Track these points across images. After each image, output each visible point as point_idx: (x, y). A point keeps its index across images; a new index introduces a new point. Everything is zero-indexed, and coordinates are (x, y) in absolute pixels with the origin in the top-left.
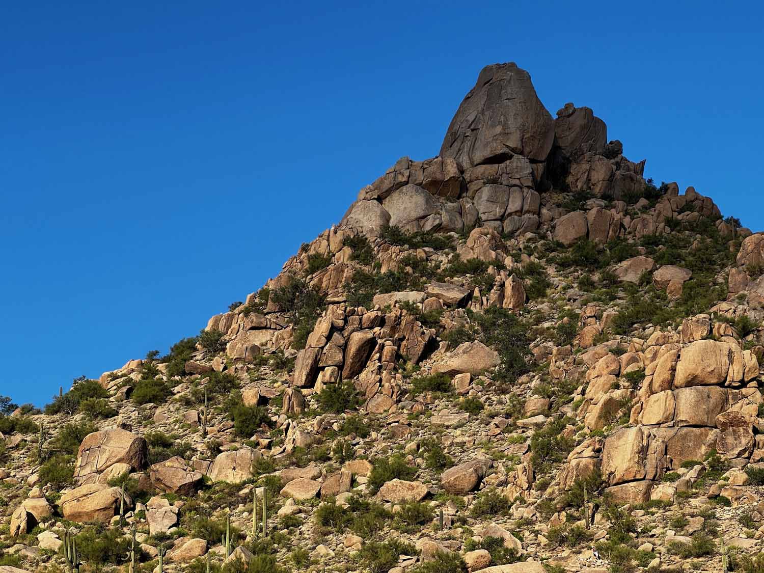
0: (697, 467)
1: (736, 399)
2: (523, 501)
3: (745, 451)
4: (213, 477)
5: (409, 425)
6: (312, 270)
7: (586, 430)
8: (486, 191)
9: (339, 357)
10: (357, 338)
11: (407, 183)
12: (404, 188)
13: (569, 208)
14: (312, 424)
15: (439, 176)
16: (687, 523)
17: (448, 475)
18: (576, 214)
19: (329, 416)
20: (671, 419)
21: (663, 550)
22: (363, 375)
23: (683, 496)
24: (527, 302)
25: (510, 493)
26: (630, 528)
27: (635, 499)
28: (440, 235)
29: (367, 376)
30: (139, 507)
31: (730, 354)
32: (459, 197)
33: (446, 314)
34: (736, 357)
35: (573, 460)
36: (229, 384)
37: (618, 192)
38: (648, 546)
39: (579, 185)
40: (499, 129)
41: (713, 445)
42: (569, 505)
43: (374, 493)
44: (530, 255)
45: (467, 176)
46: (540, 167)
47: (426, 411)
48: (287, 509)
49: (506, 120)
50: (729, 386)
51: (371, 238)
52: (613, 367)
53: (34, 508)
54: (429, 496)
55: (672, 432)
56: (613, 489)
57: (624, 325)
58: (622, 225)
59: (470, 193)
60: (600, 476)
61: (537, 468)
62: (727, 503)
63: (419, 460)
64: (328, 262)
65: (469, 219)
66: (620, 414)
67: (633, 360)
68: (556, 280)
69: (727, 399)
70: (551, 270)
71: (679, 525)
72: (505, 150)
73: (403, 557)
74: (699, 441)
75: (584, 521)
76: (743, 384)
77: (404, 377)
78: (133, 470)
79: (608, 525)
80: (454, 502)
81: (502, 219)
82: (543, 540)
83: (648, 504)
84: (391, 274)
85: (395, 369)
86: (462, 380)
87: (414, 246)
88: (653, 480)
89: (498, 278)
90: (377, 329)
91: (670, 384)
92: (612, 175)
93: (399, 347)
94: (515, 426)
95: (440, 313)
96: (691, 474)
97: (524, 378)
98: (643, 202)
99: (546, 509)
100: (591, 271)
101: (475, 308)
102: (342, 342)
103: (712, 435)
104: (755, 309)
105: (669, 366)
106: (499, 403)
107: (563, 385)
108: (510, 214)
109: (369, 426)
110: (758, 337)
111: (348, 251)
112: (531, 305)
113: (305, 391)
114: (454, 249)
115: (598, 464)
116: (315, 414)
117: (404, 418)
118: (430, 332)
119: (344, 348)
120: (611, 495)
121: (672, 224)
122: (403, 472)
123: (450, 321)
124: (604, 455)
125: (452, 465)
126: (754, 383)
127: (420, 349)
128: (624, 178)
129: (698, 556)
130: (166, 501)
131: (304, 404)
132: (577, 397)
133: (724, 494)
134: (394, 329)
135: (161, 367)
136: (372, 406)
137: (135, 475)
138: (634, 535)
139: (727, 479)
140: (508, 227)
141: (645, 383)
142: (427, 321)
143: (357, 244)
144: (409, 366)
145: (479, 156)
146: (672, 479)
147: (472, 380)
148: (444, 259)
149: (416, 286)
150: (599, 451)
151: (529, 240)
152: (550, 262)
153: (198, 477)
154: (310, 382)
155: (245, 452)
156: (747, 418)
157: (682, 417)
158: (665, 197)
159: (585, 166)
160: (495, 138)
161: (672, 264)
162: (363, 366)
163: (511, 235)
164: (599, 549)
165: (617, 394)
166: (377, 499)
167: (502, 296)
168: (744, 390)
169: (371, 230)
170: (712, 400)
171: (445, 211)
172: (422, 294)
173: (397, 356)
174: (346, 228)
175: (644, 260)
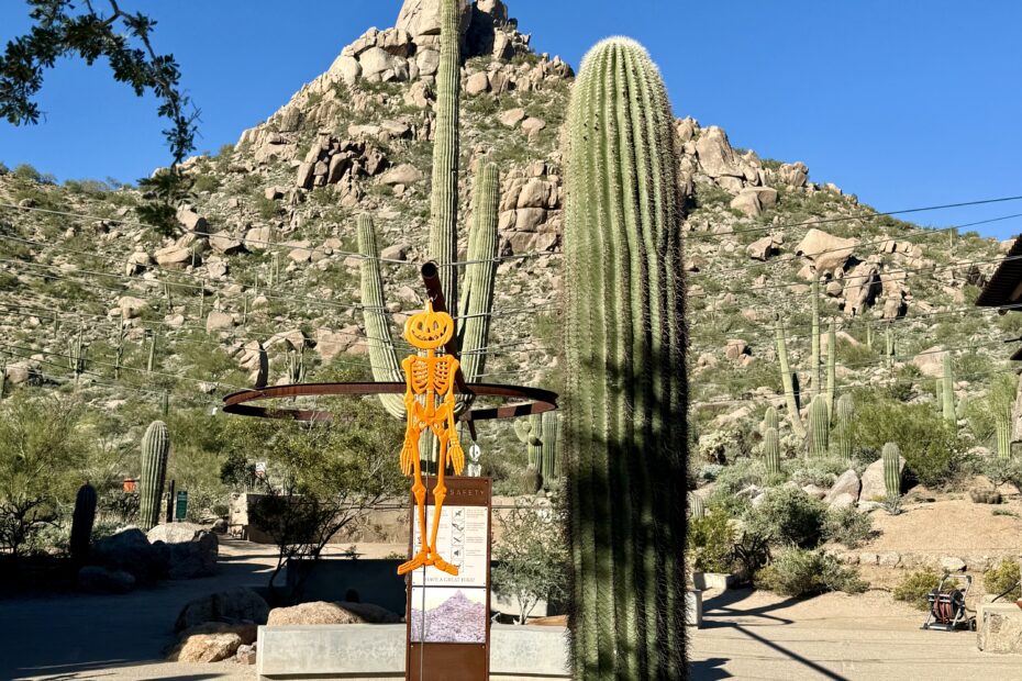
1: (552, 216)
6: (310, 104)
8: (426, 54)
9: (325, 170)
10: (336, 158)
11: (374, 46)
12: (371, 49)
13: (478, 69)
14: (308, 212)
15: (395, 43)
18: (482, 74)
19: (318, 207)
20: (513, 227)
22: (340, 183)
23: (514, 272)
28: (393, 84)
29: (343, 183)
30: (203, 260)
31: (550, 190)
32: (408, 57)
33: (393, 143)
34: (554, 191)
40: (435, 10)
41: (534, 243)
45: (414, 43)
47: (377, 207)
50: (547, 208)
51: (348, 84)
53: (141, 258)
55: (512, 234)
58: (510, 82)
59: (415, 55)
62: (537, 276)
64: (321, 99)
65: (412, 74)
69: (546, 216)
74: (527, 240)
76: (556, 207)
77: (365, 185)
78: (198, 238)
84: (360, 111)
85: (359, 179)
86: (399, 189)
87: (376, 92)
89: (426, 120)
90: (349, 153)
92: (509, 44)
93: (363, 166)
95: (389, 141)
100: (486, 116)
101: (411, 140)
102: (328, 160)
103: (534, 237)
105: (515, 195)
109: (342, 215)
111: (334, 92)
113: (304, 190)
114: (401, 95)
116: (309, 205)
118: (380, 155)
119: (328, 164)
123: (395, 148)
125: (388, 245)
127: (375, 167)
128: (516, 47)
130: (219, 259)
131: (302, 198)
133: (536, 271)
134: (360, 153)
136: (344, 202)
137: (199, 241)
139: (538, 263)
141: (501, 203)
142: (380, 147)
144: (368, 177)
145: (422, 29)
147: (406, 189)
148: (394, 103)
149: (375, 122)
153: (238, 244)
154: (307, 184)
155: (266, 229)
156: (554, 229)
157: (518, 226)
158: (540, 63)
161: (535, 116)
162: (340, 178)
166: (343, 265)
168: (556, 211)
169: (349, 78)
170: (537, 216)
171: (398, 66)
172: (379, 128)
173: (361, 171)
174: (334, 75)
175: (519, 111)
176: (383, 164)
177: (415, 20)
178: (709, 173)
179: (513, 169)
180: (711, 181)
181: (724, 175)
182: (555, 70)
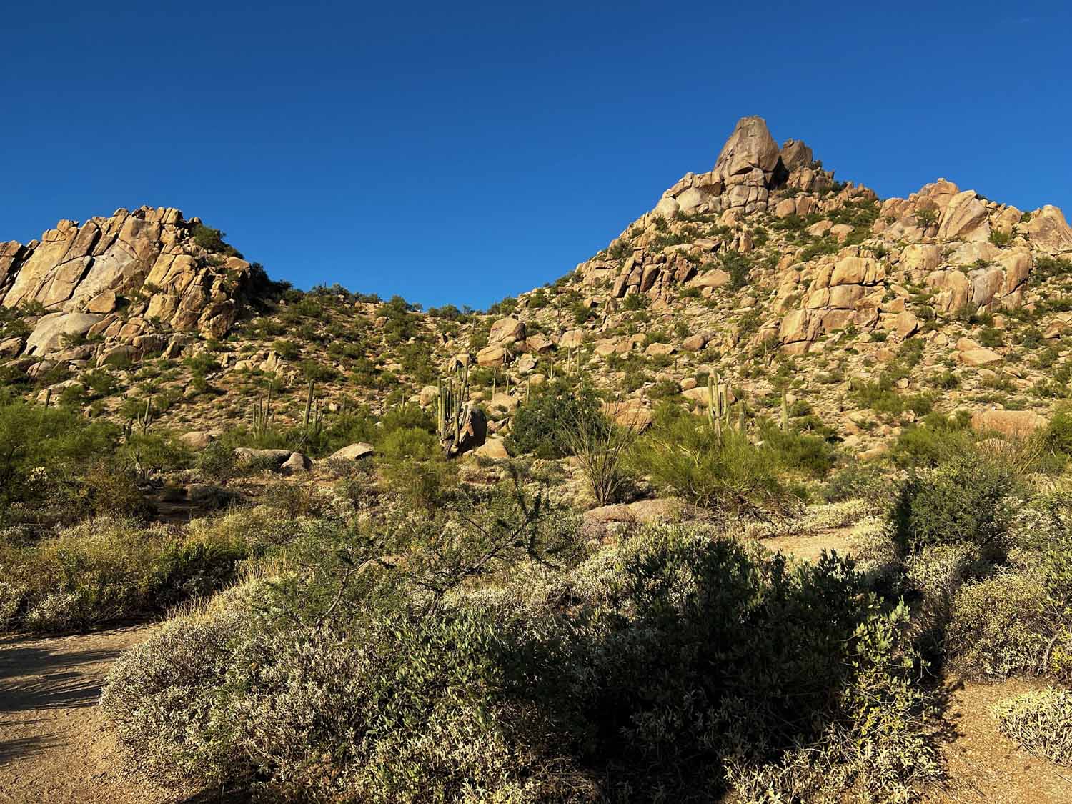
0: (840, 333)
1: (870, 293)
2: (729, 354)
3: (872, 322)
4: (561, 344)
5: (673, 315)
6: (634, 236)
7: (775, 314)
8: (736, 189)
9: (638, 280)
10: (648, 269)
11: (690, 187)
12: (688, 190)
14: (619, 317)
15: (709, 182)
16: (828, 364)
17: (687, 341)
18: (789, 201)
19: (629, 312)
20: (826, 305)
21: (810, 380)
22: (651, 290)
23: (829, 350)
24: (754, 248)
25: (722, 350)
26: (792, 367)
27: (799, 351)
28: (708, 215)
29: (654, 290)
30: (517, 358)
31: (867, 266)
32: (721, 194)
33: (704, 255)
34: (871, 266)
35: (762, 330)
36: (578, 297)
37: (817, 188)
38: (801, 378)
39: (794, 185)
40: (746, 153)
41: (851, 320)
42: (757, 356)
43: (643, 351)
44: (759, 224)
45: (726, 182)
46: (770, 175)
48: (594, 360)
49: (750, 149)
50: (865, 285)
51: (667, 218)
52: (796, 278)
53: (462, 358)
54: (674, 352)
55: (826, 312)
56: (785, 346)
57: (807, 257)
58: (817, 206)
59: (727, 192)
60: (778, 338)
61: (741, 335)
62: (857, 353)
64: (643, 232)
65: (724, 206)
66: (795, 303)
67: (809, 273)
68: (772, 237)
69: (863, 293)
70: (771, 232)
71: (823, 366)
72: (749, 165)
73: (646, 383)
75: (764, 365)
76: (875, 283)
77: (675, 290)
78: (517, 340)
79: (779, 366)
80: (688, 355)
81: (745, 205)
82: (736, 374)
83: (806, 355)
84: (676, 235)
85: (670, 286)
86: (707, 291)
87: (691, 221)
88: (811, 341)
89: (736, 235)
90: (661, 264)
91: (828, 285)
92: (814, 178)
93: (674, 274)
94: (734, 314)
95: (700, 255)
96: (836, 337)
97: (744, 288)
98: (831, 193)
99: (743, 358)
101: (721, 252)
102: (640, 271)
103: (852, 313)
104: (888, 242)
105: (827, 273)
106: (726, 302)
107: (764, 290)
108: (750, 202)
109: (651, 317)
110: (889, 258)
111: (654, 225)
112: (755, 250)
113: (618, 299)
114: (714, 222)
115: (777, 333)
116: (622, 311)
117: (670, 312)
118: (691, 265)
119: (641, 275)
120: (783, 349)
121: (847, 204)
122: (661, 339)
124: (781, 327)
125: (692, 335)
126: (882, 283)
127: (686, 275)
128: (821, 180)
129: (832, 383)
130: (531, 356)
131: (616, 306)
132: (772, 296)
133: (855, 347)
134: (671, 264)
135: (548, 290)
136: (654, 306)
137: (517, 343)
138: (793, 372)
139: (858, 339)
140: (748, 209)
141: (812, 284)
142: (690, 260)
143: (660, 223)
144: (679, 284)
145: (733, 170)
146: (823, 340)
147: (713, 290)
148: (707, 228)
149: (689, 242)
150: (779, 324)
151: (760, 216)
152: (770, 228)
153: (551, 343)
154: (622, 294)
155: (579, 331)
156: (874, 303)
158: (845, 190)
159: (797, 174)
160: (743, 159)
161: (842, 223)
163: (750, 213)
164: (770, 380)
165: (795, 293)
167: (738, 245)
168: (875, 287)
169: (669, 213)
170: (853, 293)
171: (711, 202)
172: (691, 245)
173: (671, 279)
174: (655, 214)
175: (826, 223)
176: (692, 274)
177: (727, 164)
178: (1046, 250)
179: (824, 257)
180: (1052, 258)
181: (1066, 252)
182: (859, 194)
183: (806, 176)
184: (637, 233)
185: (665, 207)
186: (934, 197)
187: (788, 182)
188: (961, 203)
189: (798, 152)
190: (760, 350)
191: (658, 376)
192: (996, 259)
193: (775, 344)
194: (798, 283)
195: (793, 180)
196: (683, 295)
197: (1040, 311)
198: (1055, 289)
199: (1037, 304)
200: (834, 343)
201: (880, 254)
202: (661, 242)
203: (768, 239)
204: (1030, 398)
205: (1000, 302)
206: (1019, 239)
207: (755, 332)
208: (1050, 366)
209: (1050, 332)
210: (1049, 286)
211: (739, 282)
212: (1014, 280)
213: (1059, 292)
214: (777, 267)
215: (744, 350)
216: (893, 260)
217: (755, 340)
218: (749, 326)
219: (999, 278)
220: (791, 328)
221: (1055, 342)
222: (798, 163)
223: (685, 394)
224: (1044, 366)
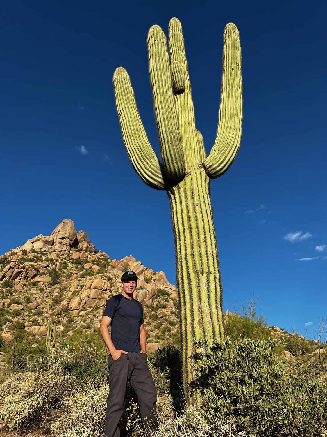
0: (92, 308)
1: (104, 293)
2: (47, 312)
3: (104, 305)
6: (11, 255)
7: (68, 298)
8: (58, 245)
9: (11, 275)
10: (16, 270)
11: (40, 240)
12: (39, 241)
13: (76, 251)
15: (48, 240)
16: (87, 321)
17: (29, 305)
18: (78, 253)
19: (4, 288)
20: (88, 296)
21: (79, 326)
22: (16, 280)
23: (87, 315)
24: (62, 269)
25: (44, 310)
26: (72, 321)
27: (75, 314)
28: (45, 253)
29: (17, 280)
31: (105, 283)
32: (51, 245)
33: (41, 269)
34: (106, 283)
35: (62, 303)
37: (88, 250)
38: (75, 325)
39: (80, 247)
40: (64, 232)
41: (96, 304)
42: (58, 314)
43: (8, 307)
44: (65, 260)
45: (54, 241)
46: (72, 242)
47: (30, 289)
49: (66, 231)
50: (103, 290)
51: (28, 251)
52: (78, 284)
54: (23, 309)
55: (88, 299)
56: (70, 311)
57: (83, 276)
58: (88, 257)
59: (54, 245)
60: (68, 308)
61: (53, 305)
62: (97, 317)
63: (23, 301)
64: (16, 254)
65: (53, 250)
66: (77, 294)
67: (83, 283)
68: (69, 266)
69: (102, 293)
70: (69, 264)
71: (85, 321)
72: (65, 237)
73: (8, 323)
74: (94, 302)
75: (61, 319)
76: (106, 290)
77: (26, 281)
79: (67, 320)
80: (29, 311)
81: (61, 251)
82: (49, 322)
83: (78, 316)
84: (30, 258)
85: (25, 279)
86: (41, 284)
87: (38, 254)
88: (81, 310)
89: (56, 263)
90: (22, 270)
91: (90, 288)
92: (88, 246)
94: (51, 295)
95: (40, 268)
96: (90, 310)
97: (56, 285)
98: (93, 253)
99: (53, 314)
100: (79, 265)
101: (49, 269)
102: (12, 271)
103: (97, 301)
104: (112, 275)
105: (90, 284)
106: (48, 290)
107: (65, 287)
108: (63, 251)
109: (14, 292)
110: (112, 281)
111: (21, 252)
112: (63, 270)
114: (47, 256)
115: (68, 305)
117: (23, 291)
118: (35, 272)
119: (12, 273)
120: (70, 313)
121: (98, 258)
122: (17, 303)
123: (41, 271)
124: (70, 303)
125: (32, 302)
126: (109, 290)
127: (32, 276)
128: (90, 248)
129: (87, 329)
132: (67, 290)
133: (97, 315)
134: (27, 270)
136: (16, 287)
138: (73, 323)
139: (98, 311)
140: (62, 253)
141: (84, 287)
142: (35, 270)
143: (24, 252)
144: (28, 279)
145: (58, 237)
146: (85, 310)
147: (43, 284)
148: (44, 258)
149: (36, 262)
150: (69, 302)
151: (66, 257)
152: (69, 262)
157: (91, 296)
158: (98, 253)
159: (82, 244)
160: (63, 234)
161: (96, 265)
162: (17, 278)
163: (62, 255)
164: (63, 325)
165: (77, 290)
166: (8, 309)
167: (56, 267)
168: (106, 292)
169: (28, 249)
170: (99, 293)
171: (48, 247)
172: (36, 264)
173: (26, 276)
174: (22, 248)
175: (91, 264)
176: (35, 275)
177: (56, 235)
178: (160, 286)
179: (89, 277)
180: (162, 289)
181: (165, 287)
182: (103, 256)
183: (85, 245)
184: (13, 254)
185: (28, 246)
186: (128, 261)
187: (78, 246)
188: (136, 265)
189: (83, 236)
190: (60, 312)
191: (15, 320)
192: (145, 287)
193: (67, 310)
194: (78, 286)
195: (80, 245)
196: (30, 284)
197: (158, 307)
198: (162, 300)
199: (157, 305)
200: (89, 312)
201: (109, 279)
202: (23, 260)
203: (68, 267)
204: (154, 339)
205: (146, 303)
206: (152, 281)
207: (59, 304)
208: (160, 328)
209: (160, 315)
210: (161, 299)
211: (54, 282)
212: (150, 295)
213: (163, 301)
214: (70, 278)
215: (53, 312)
216: (113, 282)
217: (59, 307)
218: (57, 301)
219: (146, 294)
220: (74, 304)
221: (161, 319)
222: (83, 240)
223: (26, 329)
224: (158, 328)
